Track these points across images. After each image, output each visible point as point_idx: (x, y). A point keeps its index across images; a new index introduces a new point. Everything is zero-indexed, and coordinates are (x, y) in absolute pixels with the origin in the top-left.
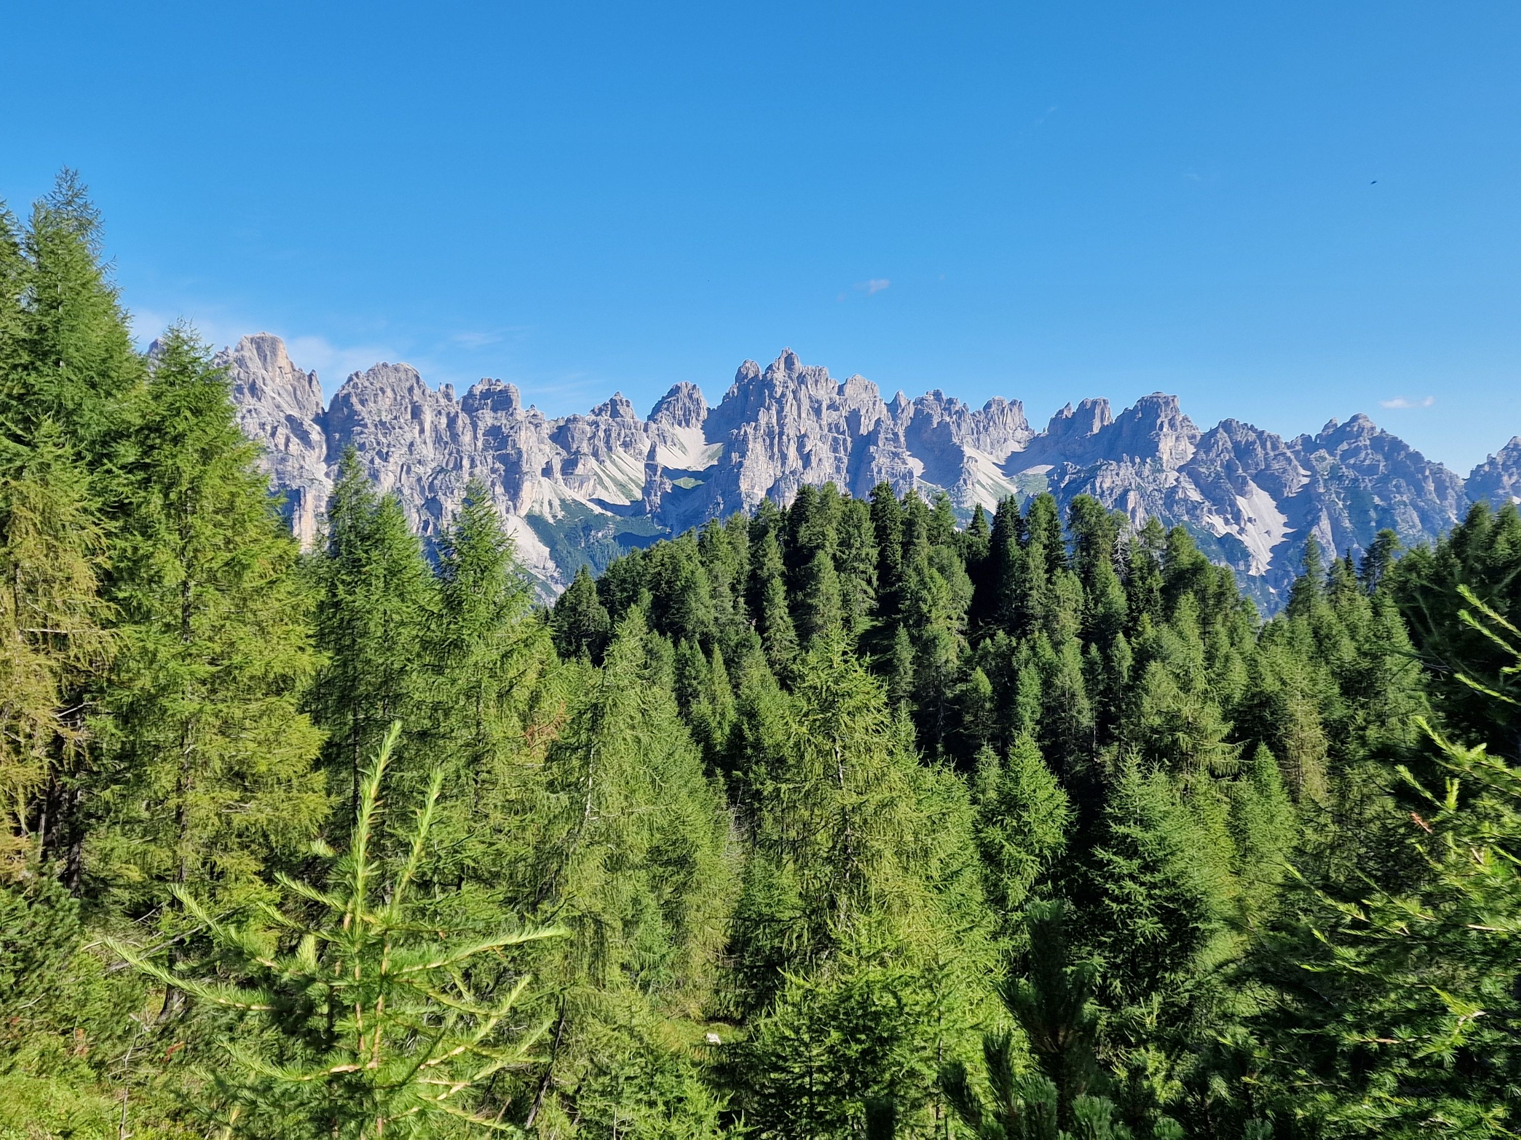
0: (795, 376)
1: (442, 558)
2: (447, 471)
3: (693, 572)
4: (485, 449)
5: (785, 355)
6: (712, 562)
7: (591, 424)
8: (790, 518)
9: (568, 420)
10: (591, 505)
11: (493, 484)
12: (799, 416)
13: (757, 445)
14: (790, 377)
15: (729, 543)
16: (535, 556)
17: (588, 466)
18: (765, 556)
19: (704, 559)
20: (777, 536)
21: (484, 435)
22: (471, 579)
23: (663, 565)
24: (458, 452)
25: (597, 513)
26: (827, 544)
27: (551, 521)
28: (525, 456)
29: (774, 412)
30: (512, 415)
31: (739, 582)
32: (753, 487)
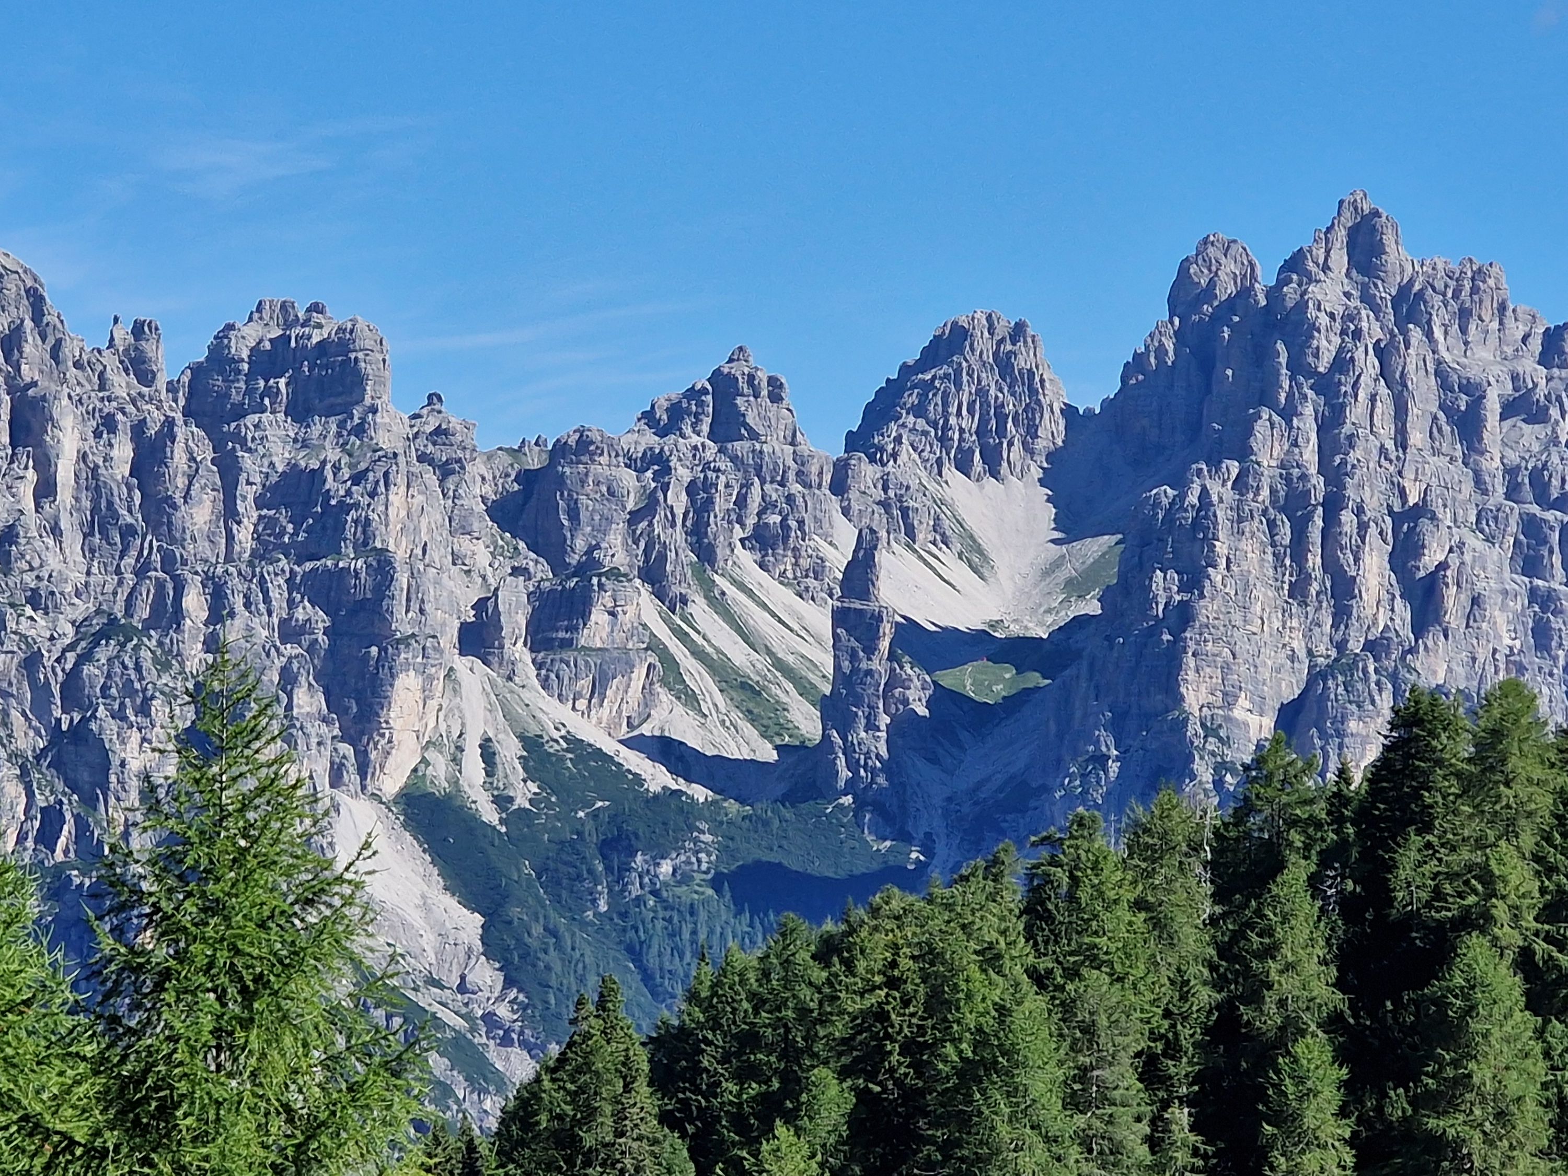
0: (1385, 292)
1: (107, 944)
2: (128, 633)
3: (1002, 1011)
4: (262, 553)
5: (1348, 219)
6: (1073, 974)
7: (638, 464)
8: (1363, 815)
9: (560, 451)
10: (634, 761)
11: (288, 680)
12: (1402, 442)
13: (1246, 545)
14: (1367, 299)
15: (1139, 905)
16: (429, 941)
17: (627, 618)
18: (1270, 952)
19: (1046, 963)
20: (1314, 883)
21: (260, 503)
22: (207, 1023)
23: (893, 983)
24: (168, 562)
25: (654, 787)
26: (1500, 911)
27: (490, 815)
28: (402, 579)
29: (1307, 423)
30: (360, 430)
31: (1173, 1049)
32: (1229, 700)
